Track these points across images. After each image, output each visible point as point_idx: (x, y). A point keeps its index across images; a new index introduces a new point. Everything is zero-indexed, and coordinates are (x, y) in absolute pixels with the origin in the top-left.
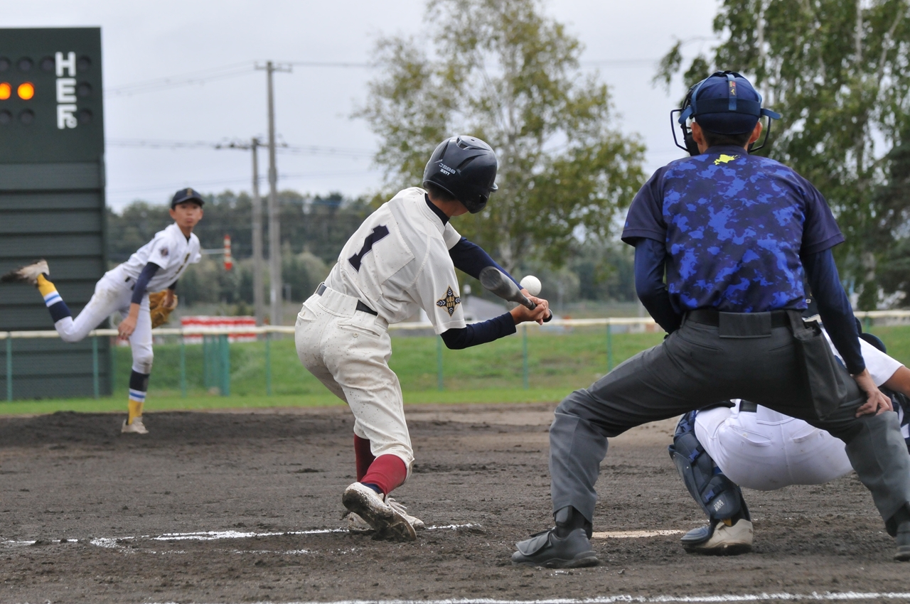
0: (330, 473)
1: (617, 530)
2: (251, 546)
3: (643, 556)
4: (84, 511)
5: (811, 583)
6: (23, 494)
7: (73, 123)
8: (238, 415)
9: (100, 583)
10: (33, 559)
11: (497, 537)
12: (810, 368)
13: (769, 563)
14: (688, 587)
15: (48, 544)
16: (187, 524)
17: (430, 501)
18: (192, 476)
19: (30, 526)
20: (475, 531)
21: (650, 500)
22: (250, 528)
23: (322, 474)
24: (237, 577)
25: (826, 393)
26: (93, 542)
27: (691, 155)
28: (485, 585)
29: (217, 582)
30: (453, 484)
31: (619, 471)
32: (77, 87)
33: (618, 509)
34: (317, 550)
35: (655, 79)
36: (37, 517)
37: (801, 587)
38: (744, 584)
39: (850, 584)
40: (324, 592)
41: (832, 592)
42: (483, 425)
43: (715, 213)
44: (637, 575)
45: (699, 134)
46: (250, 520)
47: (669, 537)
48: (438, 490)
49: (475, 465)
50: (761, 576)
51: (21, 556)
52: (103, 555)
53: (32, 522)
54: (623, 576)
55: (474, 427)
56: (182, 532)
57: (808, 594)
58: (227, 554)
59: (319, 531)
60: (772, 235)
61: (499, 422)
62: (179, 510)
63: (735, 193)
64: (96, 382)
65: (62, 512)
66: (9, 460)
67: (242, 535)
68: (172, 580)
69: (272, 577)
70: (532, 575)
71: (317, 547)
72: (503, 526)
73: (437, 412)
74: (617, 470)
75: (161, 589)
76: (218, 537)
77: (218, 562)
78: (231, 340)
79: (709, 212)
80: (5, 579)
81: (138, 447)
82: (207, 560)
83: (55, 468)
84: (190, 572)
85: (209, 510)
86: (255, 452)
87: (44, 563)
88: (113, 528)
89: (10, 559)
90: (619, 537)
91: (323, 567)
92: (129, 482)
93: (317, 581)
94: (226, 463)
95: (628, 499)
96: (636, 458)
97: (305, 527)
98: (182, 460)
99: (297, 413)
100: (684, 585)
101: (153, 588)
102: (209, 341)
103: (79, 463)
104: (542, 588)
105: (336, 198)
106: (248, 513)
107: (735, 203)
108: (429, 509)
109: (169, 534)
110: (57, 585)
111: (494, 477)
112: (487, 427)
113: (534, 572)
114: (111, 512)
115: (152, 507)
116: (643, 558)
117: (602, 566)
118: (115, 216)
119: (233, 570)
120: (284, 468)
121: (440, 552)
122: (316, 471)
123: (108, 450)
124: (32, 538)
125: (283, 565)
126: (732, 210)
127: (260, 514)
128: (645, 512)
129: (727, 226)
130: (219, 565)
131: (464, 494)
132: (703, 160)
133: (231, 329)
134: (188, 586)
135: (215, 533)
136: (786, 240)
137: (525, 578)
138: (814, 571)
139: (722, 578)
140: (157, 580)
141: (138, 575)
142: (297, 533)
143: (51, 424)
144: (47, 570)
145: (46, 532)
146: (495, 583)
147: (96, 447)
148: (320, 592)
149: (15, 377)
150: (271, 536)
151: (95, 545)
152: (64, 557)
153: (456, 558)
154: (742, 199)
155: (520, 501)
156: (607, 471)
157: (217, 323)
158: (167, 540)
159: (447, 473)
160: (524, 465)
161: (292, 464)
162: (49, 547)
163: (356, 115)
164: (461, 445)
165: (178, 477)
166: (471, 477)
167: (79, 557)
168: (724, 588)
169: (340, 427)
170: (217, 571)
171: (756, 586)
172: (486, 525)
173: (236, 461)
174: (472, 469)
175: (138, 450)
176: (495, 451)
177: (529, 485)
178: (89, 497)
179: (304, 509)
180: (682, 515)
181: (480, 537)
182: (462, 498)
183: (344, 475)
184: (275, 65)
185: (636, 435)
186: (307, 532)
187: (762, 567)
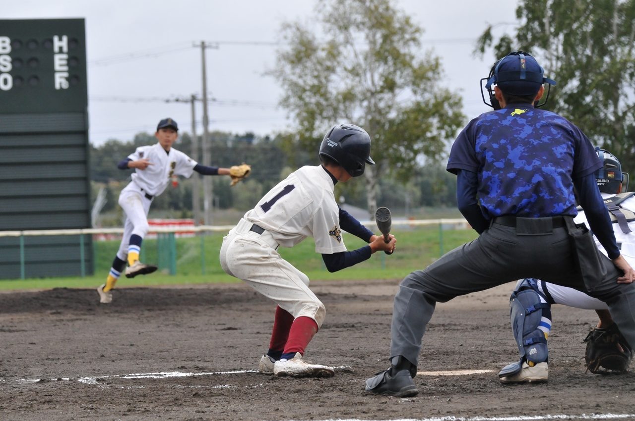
0: (245, 330)
1: (445, 370)
2: (190, 383)
3: (464, 389)
4: (74, 358)
5: (581, 407)
6: (31, 346)
7: (65, 85)
8: (181, 290)
9: (85, 409)
10: (38, 393)
11: (362, 376)
12: (580, 255)
13: (552, 393)
14: (495, 410)
15: (48, 381)
16: (145, 367)
17: (315, 350)
18: (149, 333)
19: (36, 369)
20: (346, 371)
21: (469, 349)
22: (190, 370)
23: (240, 331)
24: (180, 405)
25: (592, 273)
26: (80, 380)
27: (495, 109)
28: (353, 410)
29: (166, 409)
30: (331, 337)
31: (447, 328)
32: (69, 60)
33: (447, 355)
34: (236, 385)
35: (474, 52)
36: (41, 363)
37: (574, 410)
38: (534, 408)
39: (609, 408)
40: (241, 415)
41: (596, 414)
42: (353, 296)
43: (512, 149)
44: (460, 402)
45: (500, 95)
46: (190, 364)
47: (482, 374)
48: (321, 342)
49: (347, 324)
50: (546, 402)
51: (30, 390)
52: (87, 389)
53: (37, 366)
54: (449, 402)
55: (347, 297)
56: (142, 372)
57: (579, 415)
58: (173, 388)
59: (238, 372)
60: (552, 164)
61: (364, 294)
62: (140, 357)
63: (526, 136)
64: (83, 265)
65: (59, 359)
66: (21, 322)
67: (184, 375)
68: (135, 407)
69: (205, 404)
70: (386, 403)
71: (236, 383)
72: (366, 367)
73: (320, 286)
74: (446, 327)
75: (127, 413)
76: (167, 376)
77: (167, 394)
78: (177, 236)
79: (508, 149)
80: (18, 407)
81: (111, 313)
82: (160, 393)
83: (53, 328)
84: (148, 401)
85: (161, 357)
86: (193, 316)
87: (45, 395)
88: (94, 370)
89: (22, 392)
90: (447, 375)
91: (240, 397)
92: (105, 337)
93: (236, 407)
94: (173, 324)
95: (453, 347)
96: (459, 318)
97: (228, 369)
98: (142, 322)
99: (222, 287)
100: (492, 409)
101: (121, 413)
102: (162, 237)
103: (70, 324)
104: (394, 411)
105: (250, 136)
106: (188, 359)
107: (525, 142)
108: (315, 355)
109: (133, 374)
110: (55, 411)
111: (360, 333)
112: (355, 297)
113: (388, 400)
114: (93, 359)
115: (121, 355)
116: (464, 390)
117: (435, 395)
118: (95, 150)
119: (177, 399)
120: (213, 327)
121: (322, 386)
122: (236, 329)
123: (90, 315)
124: (37, 378)
125: (212, 396)
126: (523, 147)
127: (196, 360)
128: (466, 357)
129: (521, 158)
130: (167, 396)
131: (339, 344)
132: (503, 113)
133: (177, 228)
134: (146, 411)
135: (165, 373)
136: (561, 167)
137: (381, 405)
138: (584, 399)
139: (519, 404)
140: (125, 407)
141: (111, 403)
142: (222, 373)
143: (51, 297)
144: (47, 400)
145: (47, 373)
146: (360, 408)
147: (82, 312)
148: (238, 415)
149: (26, 263)
150: (204, 376)
151: (81, 383)
152: (59, 391)
153: (333, 390)
154: (530, 140)
155: (378, 350)
156: (438, 328)
157: (168, 224)
158: (131, 379)
159: (327, 330)
160: (381, 324)
161: (219, 324)
162: (49, 384)
163: (267, 73)
164: (337, 310)
165: (140, 334)
166: (344, 333)
167: (70, 391)
168: (520, 411)
169: (253, 298)
170: (166, 401)
171: (543, 410)
172: (354, 367)
173: (179, 322)
174: (345, 327)
175: (112, 315)
176: (361, 314)
177: (384, 338)
178: (77, 348)
179: (227, 356)
180: (491, 359)
181: (350, 376)
182: (337, 347)
183: (255, 332)
184: (207, 44)
185: (460, 302)
186: (229, 372)
187: (547, 396)
